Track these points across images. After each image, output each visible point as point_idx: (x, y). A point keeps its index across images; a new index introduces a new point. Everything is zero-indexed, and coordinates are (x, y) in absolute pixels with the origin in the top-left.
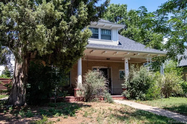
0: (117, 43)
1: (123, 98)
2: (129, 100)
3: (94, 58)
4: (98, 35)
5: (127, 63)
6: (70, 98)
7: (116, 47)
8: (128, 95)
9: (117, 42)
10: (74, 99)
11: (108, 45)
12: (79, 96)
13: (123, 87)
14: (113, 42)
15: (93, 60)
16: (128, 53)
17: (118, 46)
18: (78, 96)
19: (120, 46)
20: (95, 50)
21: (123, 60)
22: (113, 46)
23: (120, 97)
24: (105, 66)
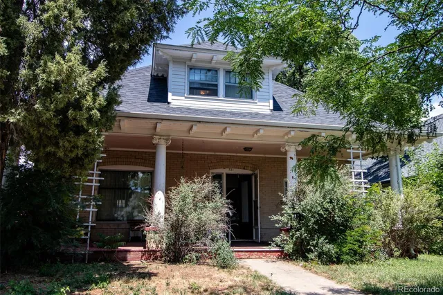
0: (268, 108)
1: (277, 254)
2: (291, 259)
3: (201, 146)
4: (216, 86)
5: (291, 158)
6: (129, 251)
7: (264, 116)
8: (289, 248)
9: (268, 104)
10: (141, 254)
11: (241, 113)
12: (154, 246)
13: (277, 225)
14: (258, 104)
15: (213, 153)
16: (292, 133)
17: (270, 115)
18: (152, 245)
19: (277, 113)
20: (198, 125)
21: (283, 150)
22: (257, 115)
23: (270, 252)
24: (244, 169)
